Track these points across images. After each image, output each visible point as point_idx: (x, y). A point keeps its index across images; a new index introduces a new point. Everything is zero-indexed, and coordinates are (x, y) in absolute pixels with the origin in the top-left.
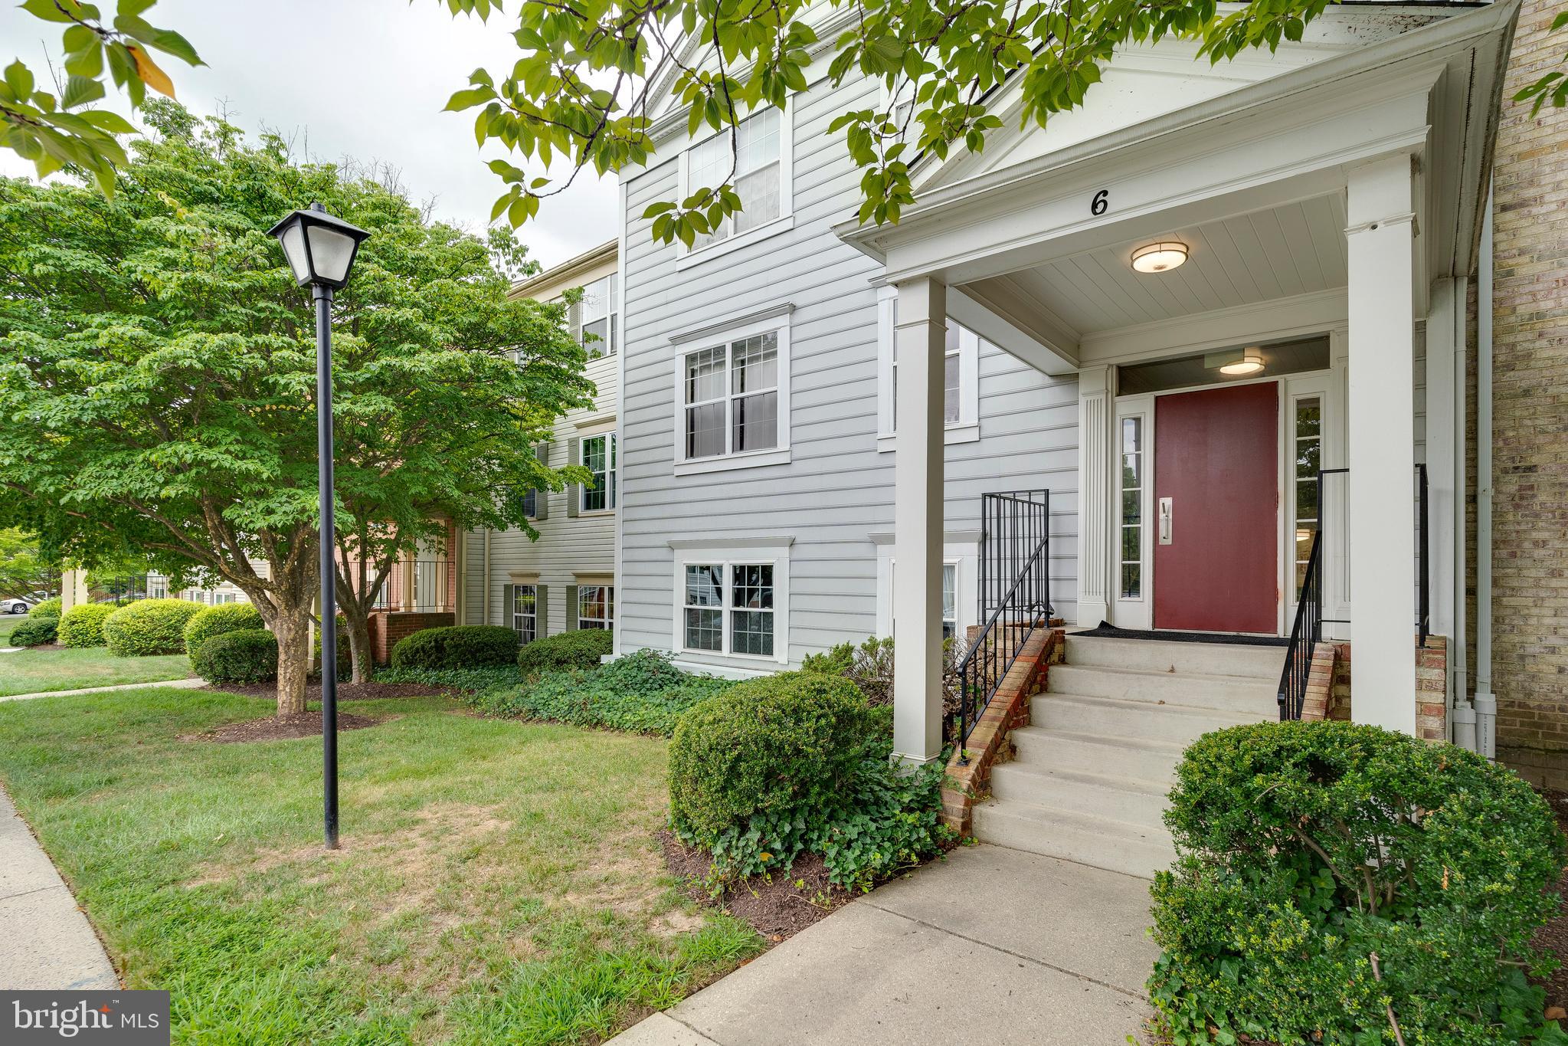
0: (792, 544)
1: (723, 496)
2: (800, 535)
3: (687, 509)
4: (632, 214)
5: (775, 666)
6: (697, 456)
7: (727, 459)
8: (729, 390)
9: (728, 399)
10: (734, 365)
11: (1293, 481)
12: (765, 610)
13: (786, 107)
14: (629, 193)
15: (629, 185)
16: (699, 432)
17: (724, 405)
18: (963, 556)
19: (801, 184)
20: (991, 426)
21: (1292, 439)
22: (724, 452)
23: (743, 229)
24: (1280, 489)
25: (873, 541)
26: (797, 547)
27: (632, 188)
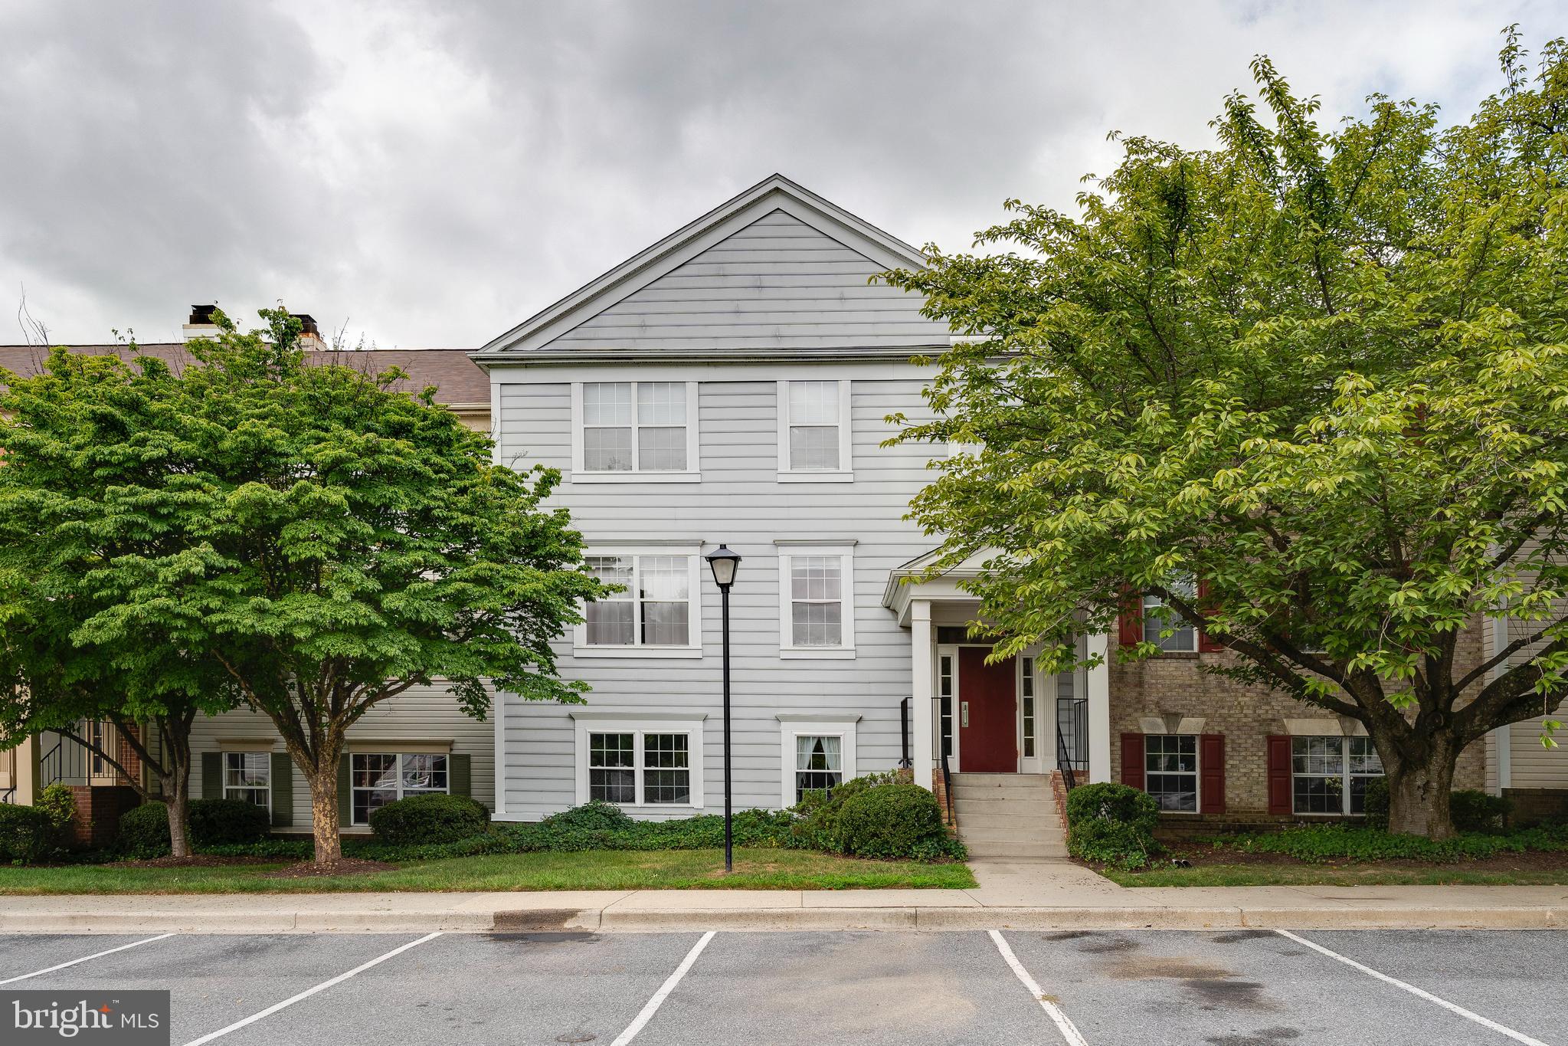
0: (705, 719)
1: (631, 678)
4: (508, 414)
5: (692, 812)
6: (601, 643)
7: (636, 648)
8: (637, 594)
9: (637, 601)
10: (642, 573)
11: (1022, 697)
12: (680, 768)
13: (692, 389)
14: (504, 394)
15: (504, 387)
16: (602, 623)
17: (631, 606)
18: (846, 731)
19: (707, 451)
20: (862, 651)
21: (1022, 677)
22: (633, 643)
23: (648, 468)
24: (1018, 701)
25: (778, 719)
26: (708, 721)
27: (508, 390)
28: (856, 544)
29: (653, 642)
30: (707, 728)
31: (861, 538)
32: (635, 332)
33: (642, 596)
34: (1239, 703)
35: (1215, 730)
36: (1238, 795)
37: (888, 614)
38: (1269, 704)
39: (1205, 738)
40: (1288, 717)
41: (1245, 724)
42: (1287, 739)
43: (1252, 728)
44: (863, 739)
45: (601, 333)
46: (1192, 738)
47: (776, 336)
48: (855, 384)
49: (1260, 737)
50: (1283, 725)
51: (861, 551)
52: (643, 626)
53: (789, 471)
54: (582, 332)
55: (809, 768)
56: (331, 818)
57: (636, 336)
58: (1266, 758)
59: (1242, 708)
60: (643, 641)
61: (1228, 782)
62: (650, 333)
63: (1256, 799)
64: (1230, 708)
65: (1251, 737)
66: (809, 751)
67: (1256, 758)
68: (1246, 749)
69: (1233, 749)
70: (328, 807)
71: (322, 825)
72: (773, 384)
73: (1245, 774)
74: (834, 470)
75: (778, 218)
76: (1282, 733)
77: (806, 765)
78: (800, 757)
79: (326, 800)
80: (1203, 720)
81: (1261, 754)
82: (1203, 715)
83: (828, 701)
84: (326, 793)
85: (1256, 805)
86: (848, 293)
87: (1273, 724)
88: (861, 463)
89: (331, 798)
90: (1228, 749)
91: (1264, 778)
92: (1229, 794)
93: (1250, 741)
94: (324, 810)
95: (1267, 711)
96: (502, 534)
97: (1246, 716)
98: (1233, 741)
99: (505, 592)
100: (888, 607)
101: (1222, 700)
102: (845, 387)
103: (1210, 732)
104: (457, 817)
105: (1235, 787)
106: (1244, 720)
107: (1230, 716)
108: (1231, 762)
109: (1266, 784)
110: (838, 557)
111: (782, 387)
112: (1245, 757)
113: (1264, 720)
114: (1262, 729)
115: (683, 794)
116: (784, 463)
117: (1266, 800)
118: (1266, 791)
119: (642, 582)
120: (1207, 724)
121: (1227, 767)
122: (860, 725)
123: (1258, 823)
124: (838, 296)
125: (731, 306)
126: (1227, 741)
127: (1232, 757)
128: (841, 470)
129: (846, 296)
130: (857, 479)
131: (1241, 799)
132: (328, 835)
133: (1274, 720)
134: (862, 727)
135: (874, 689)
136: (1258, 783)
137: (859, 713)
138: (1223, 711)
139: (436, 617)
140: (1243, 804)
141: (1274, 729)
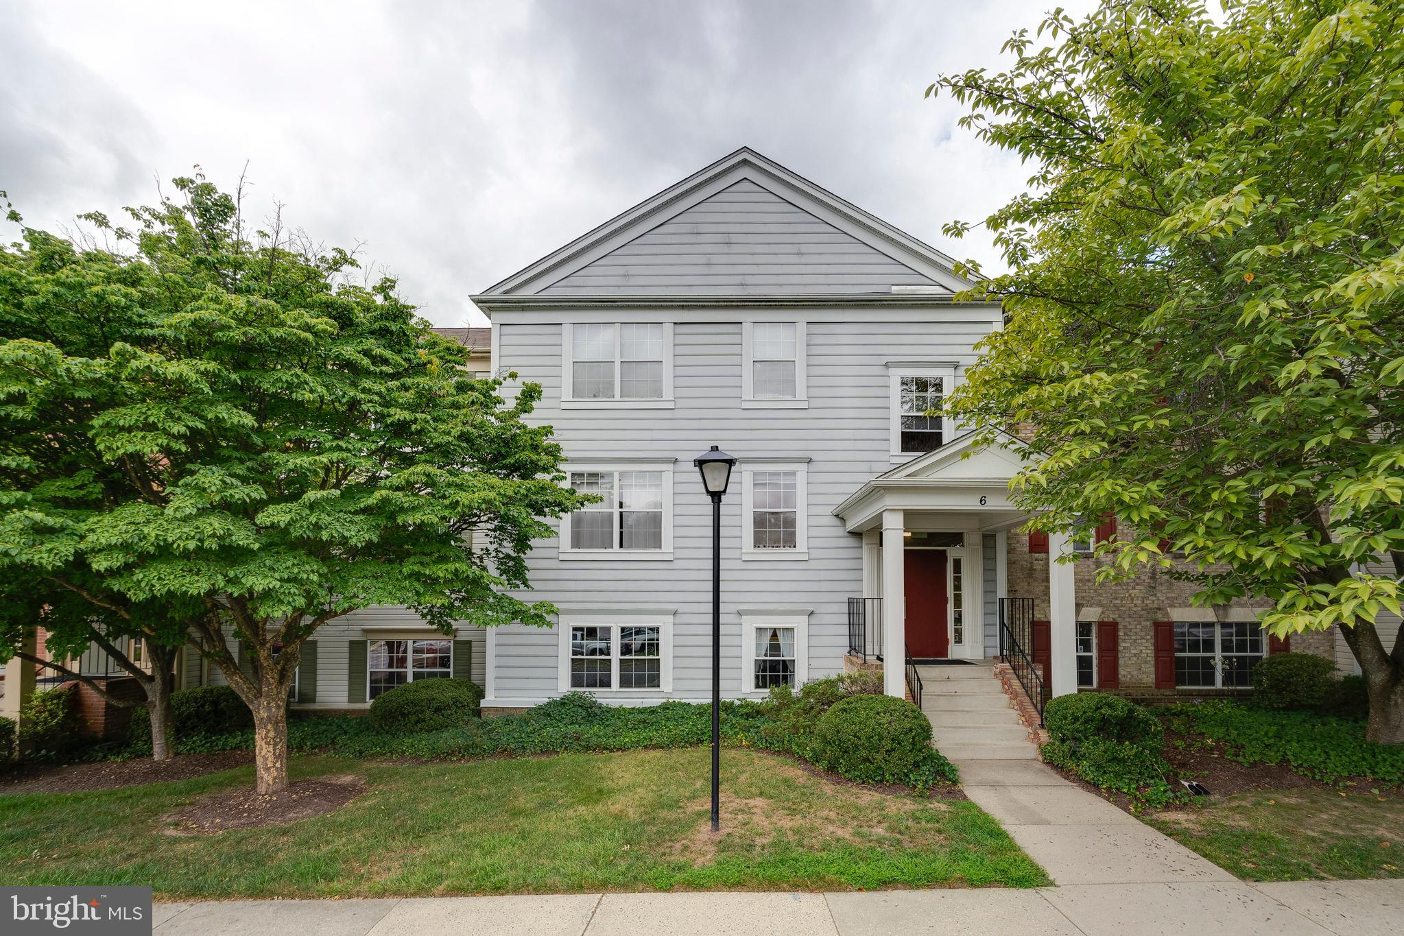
0: (675, 613)
1: (610, 578)
2: (681, 608)
3: (571, 585)
4: (506, 350)
5: (662, 695)
6: (584, 548)
7: (615, 553)
8: (617, 505)
9: (616, 511)
10: (621, 487)
11: (953, 592)
12: (651, 657)
13: (668, 329)
14: (503, 333)
15: (503, 327)
16: (585, 530)
17: (611, 515)
18: (799, 623)
19: (681, 382)
20: (815, 554)
21: (952, 575)
22: (612, 547)
23: (628, 396)
24: (948, 596)
25: (739, 613)
26: (678, 616)
27: (506, 329)
28: (810, 461)
29: (630, 547)
30: (677, 621)
31: (815, 456)
32: (620, 281)
33: (621, 506)
34: (1130, 595)
35: (1109, 618)
36: (1130, 673)
37: (836, 521)
38: (1155, 595)
39: (1101, 624)
40: (1171, 606)
41: (1135, 613)
42: (1171, 625)
43: (1141, 616)
44: (814, 630)
45: (590, 281)
46: (1089, 624)
47: (742, 285)
48: (810, 326)
49: (1148, 623)
50: (1167, 613)
51: (813, 467)
52: (621, 533)
53: (752, 398)
54: (573, 281)
55: (766, 655)
56: (275, 745)
57: (619, 284)
58: (1153, 641)
59: (1132, 600)
60: (621, 546)
61: (1121, 662)
62: (633, 281)
63: (1145, 676)
64: (1122, 599)
65: (1140, 623)
66: (766, 640)
67: (1144, 641)
68: (1136, 633)
69: (1126, 634)
70: (272, 734)
71: (263, 753)
72: (739, 325)
73: (1135, 655)
74: (790, 398)
75: (745, 186)
76: (1166, 620)
77: (764, 652)
78: (758, 646)
79: (269, 726)
80: (1100, 610)
81: (1148, 637)
82: (1100, 604)
83: (785, 597)
84: (269, 718)
85: (1144, 681)
86: (804, 249)
87: (1159, 612)
88: (814, 392)
89: (277, 723)
90: (1121, 634)
91: (1151, 659)
92: (1122, 672)
93: (1139, 627)
94: (266, 737)
95: (1153, 601)
96: (449, 433)
97: (1136, 606)
98: (1125, 627)
99: (447, 502)
100: (837, 516)
101: (1115, 592)
102: (802, 328)
103: (1106, 620)
104: (448, 705)
105: (1127, 666)
106: (1134, 609)
107: (1122, 606)
108: (1124, 645)
109: (1153, 662)
110: (794, 474)
111: (746, 327)
112: (1135, 641)
113: (1151, 609)
114: (1150, 616)
115: (654, 681)
116: (747, 393)
117: (1153, 676)
118: (1153, 669)
119: (621, 495)
120: (1103, 612)
121: (1120, 648)
122: (811, 617)
123: (1147, 696)
124: (796, 251)
125: (703, 259)
126: (1120, 627)
127: (1124, 641)
128: (797, 398)
129: (802, 251)
130: (811, 406)
131: (1132, 676)
132: (270, 765)
133: (1159, 609)
134: (814, 619)
135: (825, 586)
136: (1146, 662)
137: (811, 608)
138: (1116, 602)
139: (347, 534)
140: (1134, 680)
141: (1160, 617)
